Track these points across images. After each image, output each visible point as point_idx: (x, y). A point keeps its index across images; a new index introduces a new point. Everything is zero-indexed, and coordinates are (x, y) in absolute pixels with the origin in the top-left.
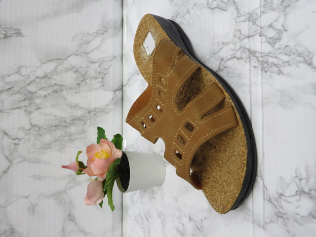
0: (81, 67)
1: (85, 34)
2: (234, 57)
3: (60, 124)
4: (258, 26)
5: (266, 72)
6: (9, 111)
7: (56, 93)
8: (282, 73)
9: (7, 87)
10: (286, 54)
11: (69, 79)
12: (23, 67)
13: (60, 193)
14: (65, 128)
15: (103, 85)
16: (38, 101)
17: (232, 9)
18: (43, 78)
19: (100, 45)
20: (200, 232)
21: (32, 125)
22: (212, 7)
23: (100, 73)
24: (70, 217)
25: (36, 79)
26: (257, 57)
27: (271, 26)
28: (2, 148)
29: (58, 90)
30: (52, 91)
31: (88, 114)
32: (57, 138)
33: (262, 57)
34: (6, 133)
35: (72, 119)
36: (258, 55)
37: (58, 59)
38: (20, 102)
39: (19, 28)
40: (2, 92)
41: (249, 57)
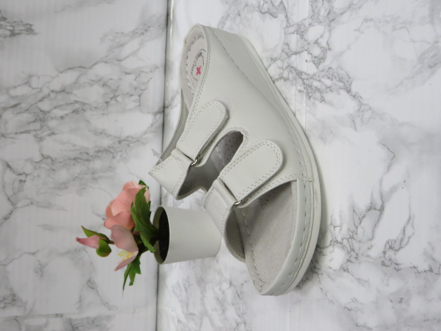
0: (111, 79)
1: (118, 33)
2: (281, 78)
3: (80, 156)
4: (305, 40)
5: (310, 97)
6: (13, 135)
7: (77, 113)
8: (324, 100)
9: (13, 102)
10: (329, 78)
11: (94, 94)
12: (34, 76)
14: (86, 163)
15: (140, 105)
16: (52, 124)
17: (281, 16)
18: (60, 92)
19: (138, 50)
20: (240, 299)
21: (43, 155)
22: (263, 11)
23: (136, 89)
24: (90, 283)
25: (51, 94)
26: (303, 80)
27: (316, 42)
28: (4, 186)
29: (79, 110)
30: (71, 111)
31: (118, 145)
32: (76, 175)
33: (307, 79)
34: (8, 166)
35: (97, 150)
36: (304, 76)
37: (81, 67)
38: (29, 123)
39: (31, 23)
40: (5, 109)
41: (295, 79)
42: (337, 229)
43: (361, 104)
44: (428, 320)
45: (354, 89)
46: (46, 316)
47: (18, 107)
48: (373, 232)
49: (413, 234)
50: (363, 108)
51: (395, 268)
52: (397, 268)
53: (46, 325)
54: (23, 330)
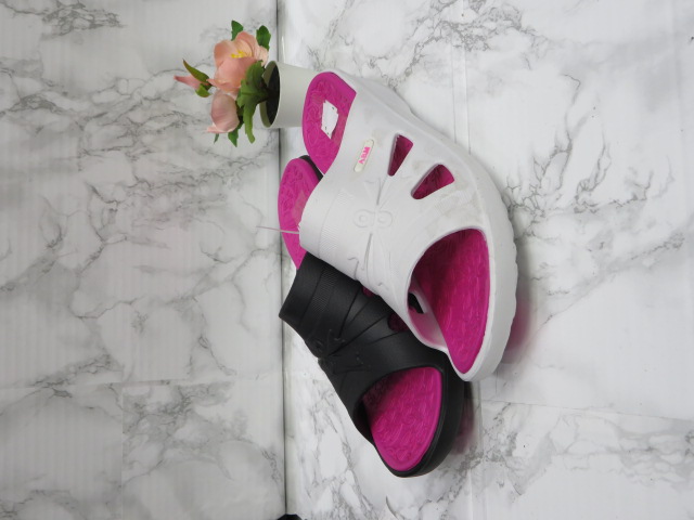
2: (432, 38)
3: (182, 181)
5: (470, 50)
6: (99, 153)
7: (177, 127)
8: (488, 47)
9: (97, 111)
10: (492, 20)
12: (122, 79)
13: (184, 299)
14: (191, 189)
16: (147, 139)
18: (155, 100)
21: (137, 178)
24: (201, 341)
25: (144, 102)
26: (459, 32)
28: (90, 216)
29: (179, 122)
30: (169, 124)
31: (228, 168)
32: (179, 204)
33: (466, 29)
34: (95, 191)
35: (203, 173)
36: (461, 28)
37: (178, 69)
38: (118, 137)
40: (87, 119)
41: (450, 34)
42: (516, 190)
43: (534, 37)
44: (637, 257)
45: (524, 25)
46: (150, 383)
47: (104, 117)
48: (561, 178)
49: (610, 164)
50: (537, 41)
51: (591, 211)
52: (593, 209)
53: (149, 396)
54: (121, 402)
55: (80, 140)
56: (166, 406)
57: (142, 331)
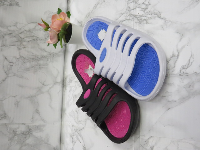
2: (126, 19)
3: (35, 58)
4: (137, 4)
5: (141, 23)
6: (8, 46)
7: (34, 41)
8: (148, 23)
9: (9, 32)
10: (150, 15)
11: (41, 34)
12: (18, 23)
13: (32, 97)
14: (37, 61)
16: (25, 43)
18: (28, 31)
21: (20, 56)
24: (37, 111)
25: (25, 31)
26: (137, 18)
27: (143, 3)
28: (3, 67)
29: (35, 39)
30: (32, 39)
31: (49, 55)
32: (33, 66)
33: (140, 17)
34: (6, 58)
35: (41, 56)
36: (137, 17)
38: (15, 42)
39: (18, 2)
40: (6, 35)
41: (133, 18)
43: (165, 20)
45: (162, 16)
46: (19, 124)
47: (11, 34)
48: (175, 64)
49: (194, 61)
50: (167, 21)
51: (186, 75)
53: (18, 128)
54: (9, 130)
55: (3, 41)
56: (23, 132)
57: (17, 106)
